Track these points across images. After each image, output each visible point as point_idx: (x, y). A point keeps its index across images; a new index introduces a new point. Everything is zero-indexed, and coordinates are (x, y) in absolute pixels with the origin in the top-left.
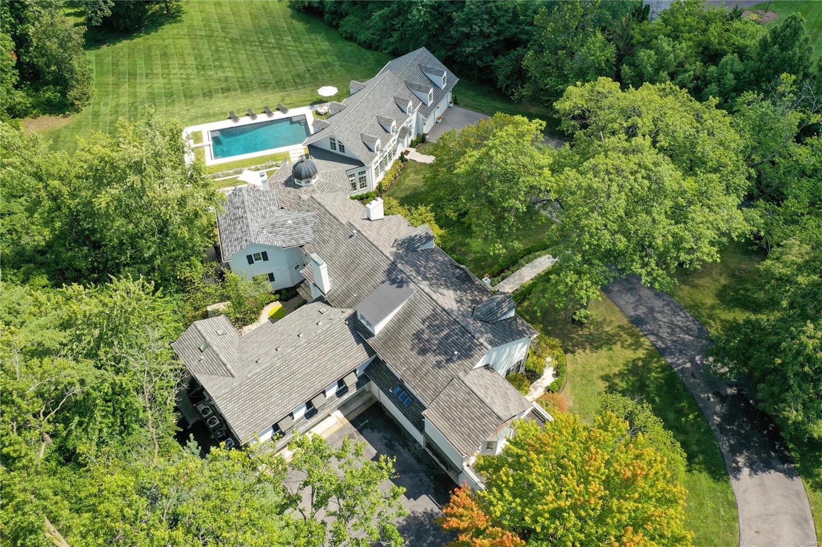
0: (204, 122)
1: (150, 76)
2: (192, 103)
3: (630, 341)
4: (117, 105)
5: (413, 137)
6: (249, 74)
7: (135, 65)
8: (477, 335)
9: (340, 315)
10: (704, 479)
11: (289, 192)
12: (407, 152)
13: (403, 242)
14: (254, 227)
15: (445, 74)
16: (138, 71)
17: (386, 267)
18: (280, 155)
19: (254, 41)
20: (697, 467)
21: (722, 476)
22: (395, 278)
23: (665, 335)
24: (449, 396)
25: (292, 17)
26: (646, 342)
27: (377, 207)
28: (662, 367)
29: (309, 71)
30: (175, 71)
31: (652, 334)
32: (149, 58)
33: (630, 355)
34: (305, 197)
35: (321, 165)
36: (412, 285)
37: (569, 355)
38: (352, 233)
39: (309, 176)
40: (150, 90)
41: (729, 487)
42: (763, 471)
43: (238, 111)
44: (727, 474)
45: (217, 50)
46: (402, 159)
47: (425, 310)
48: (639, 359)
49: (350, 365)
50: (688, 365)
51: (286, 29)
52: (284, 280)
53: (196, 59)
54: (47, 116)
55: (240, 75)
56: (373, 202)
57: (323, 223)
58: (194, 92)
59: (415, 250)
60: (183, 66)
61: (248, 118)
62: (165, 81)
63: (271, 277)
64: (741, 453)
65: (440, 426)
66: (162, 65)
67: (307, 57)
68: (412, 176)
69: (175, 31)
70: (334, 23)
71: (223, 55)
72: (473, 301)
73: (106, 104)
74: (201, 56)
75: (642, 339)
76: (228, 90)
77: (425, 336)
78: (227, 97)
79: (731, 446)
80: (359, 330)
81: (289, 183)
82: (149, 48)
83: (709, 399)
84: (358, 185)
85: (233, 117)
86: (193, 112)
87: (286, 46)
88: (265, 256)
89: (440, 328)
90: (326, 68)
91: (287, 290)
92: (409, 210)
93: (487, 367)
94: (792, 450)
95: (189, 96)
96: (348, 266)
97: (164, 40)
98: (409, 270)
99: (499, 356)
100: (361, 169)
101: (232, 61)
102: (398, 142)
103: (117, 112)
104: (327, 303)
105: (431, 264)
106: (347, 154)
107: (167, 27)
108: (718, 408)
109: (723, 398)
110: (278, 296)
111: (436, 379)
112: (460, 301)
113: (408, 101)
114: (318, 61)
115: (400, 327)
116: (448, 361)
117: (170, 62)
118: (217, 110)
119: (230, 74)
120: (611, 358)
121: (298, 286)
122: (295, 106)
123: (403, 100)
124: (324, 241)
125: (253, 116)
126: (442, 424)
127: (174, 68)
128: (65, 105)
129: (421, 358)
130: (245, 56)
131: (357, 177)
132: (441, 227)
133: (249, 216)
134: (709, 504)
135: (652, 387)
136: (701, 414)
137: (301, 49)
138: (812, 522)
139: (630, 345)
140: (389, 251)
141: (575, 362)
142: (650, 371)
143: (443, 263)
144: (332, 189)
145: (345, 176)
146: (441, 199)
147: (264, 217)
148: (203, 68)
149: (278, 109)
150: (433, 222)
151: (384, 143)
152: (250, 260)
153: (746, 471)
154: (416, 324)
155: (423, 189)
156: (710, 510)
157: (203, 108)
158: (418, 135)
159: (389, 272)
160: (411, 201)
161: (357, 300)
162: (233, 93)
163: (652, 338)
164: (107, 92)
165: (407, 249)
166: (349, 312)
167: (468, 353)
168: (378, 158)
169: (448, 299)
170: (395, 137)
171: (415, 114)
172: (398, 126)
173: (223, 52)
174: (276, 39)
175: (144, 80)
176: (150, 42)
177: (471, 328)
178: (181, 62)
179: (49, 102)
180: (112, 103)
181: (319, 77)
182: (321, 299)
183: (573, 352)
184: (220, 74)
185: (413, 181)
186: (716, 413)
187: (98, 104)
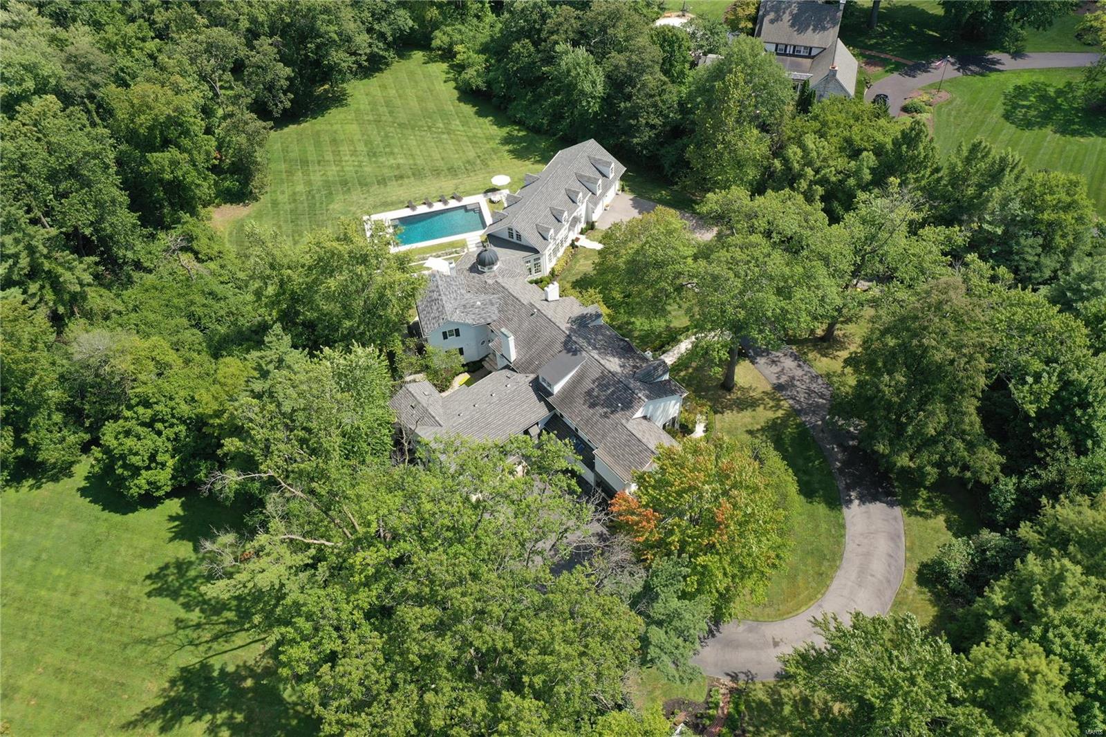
0: (383, 211)
1: (322, 163)
2: (368, 191)
3: (771, 404)
4: (294, 193)
5: (583, 225)
6: (420, 161)
7: (306, 152)
8: (636, 391)
9: (524, 380)
10: (821, 509)
11: (473, 278)
12: (577, 239)
13: (577, 319)
14: (449, 307)
15: (613, 165)
16: (310, 158)
17: (563, 340)
18: (457, 242)
19: (422, 126)
20: (817, 499)
21: (836, 506)
22: (570, 347)
23: (802, 400)
24: (614, 438)
25: (460, 99)
26: (785, 404)
27: (553, 290)
28: (796, 424)
29: (479, 157)
30: (347, 158)
31: (791, 398)
32: (318, 144)
33: (771, 415)
34: (490, 281)
35: (502, 253)
36: (584, 353)
37: (718, 416)
38: (532, 311)
39: (492, 263)
40: (324, 178)
41: (841, 513)
42: (870, 502)
43: (415, 200)
44: (840, 504)
45: (387, 136)
46: (573, 245)
47: (596, 373)
48: (777, 418)
49: (534, 419)
50: (820, 423)
51: (454, 113)
52: (472, 354)
53: (366, 145)
54: (228, 205)
55: (411, 162)
56: (551, 285)
57: (506, 304)
58: (368, 180)
59: (586, 326)
60: (354, 153)
61: (425, 206)
62: (338, 168)
63: (461, 351)
64: (854, 489)
65: (607, 462)
66: (333, 152)
67: (476, 143)
68: (582, 261)
69: (342, 116)
70: (502, 106)
71: (392, 141)
72: (634, 367)
73: (283, 193)
74: (371, 143)
75: (782, 403)
76: (401, 177)
77: (595, 393)
78: (401, 185)
79: (846, 484)
80: (541, 390)
81: (473, 269)
82: (318, 133)
83: (833, 448)
84: (533, 271)
85: (411, 206)
86: (371, 200)
87: (454, 131)
88: (457, 333)
89: (607, 386)
90: (496, 154)
91: (474, 363)
92: (580, 293)
93: (645, 417)
94: (897, 487)
95: (363, 183)
96: (530, 340)
97: (332, 125)
98: (581, 341)
99: (655, 410)
100: (536, 256)
101: (402, 147)
102: (569, 230)
103: (295, 201)
104: (513, 370)
105: (600, 337)
106: (523, 242)
107: (333, 111)
108: (840, 456)
109: (844, 448)
110: (466, 368)
111: (604, 426)
112: (623, 366)
113: (578, 193)
114: (488, 146)
115: (575, 387)
116: (612, 412)
117: (341, 148)
118: (394, 198)
119: (401, 161)
120: (753, 417)
121: (483, 360)
122: (469, 194)
123: (574, 192)
124: (508, 320)
125: (430, 205)
126: (608, 459)
127: (345, 155)
128: (244, 194)
129: (591, 411)
130: (415, 143)
131: (533, 262)
132: (608, 307)
133: (444, 298)
134: (824, 526)
135: (787, 441)
136: (825, 460)
137: (470, 134)
138: (903, 539)
139: (771, 407)
140: (565, 326)
141: (722, 421)
142: (786, 427)
143: (610, 337)
144: (512, 275)
145: (522, 263)
146: (608, 283)
147: (455, 299)
148: (375, 155)
149: (453, 198)
150: (602, 303)
151: (556, 232)
152: (445, 336)
153: (857, 502)
154: (588, 384)
155: (592, 274)
156: (823, 530)
157: (380, 197)
158: (587, 223)
159: (565, 344)
160: (582, 284)
161: (538, 367)
162: (406, 181)
163: (791, 402)
164: (282, 179)
165: (580, 325)
166: (532, 376)
167: (628, 404)
168: (551, 246)
169: (614, 364)
170: (567, 225)
171: (585, 205)
172: (569, 216)
173: (393, 137)
174: (444, 124)
175: (317, 168)
176: (318, 127)
177: (632, 386)
178: (352, 148)
179: (228, 190)
180: (288, 192)
181: (490, 163)
182: (507, 367)
183: (722, 413)
184: (392, 161)
185: (585, 267)
186: (837, 460)
187: (275, 192)
